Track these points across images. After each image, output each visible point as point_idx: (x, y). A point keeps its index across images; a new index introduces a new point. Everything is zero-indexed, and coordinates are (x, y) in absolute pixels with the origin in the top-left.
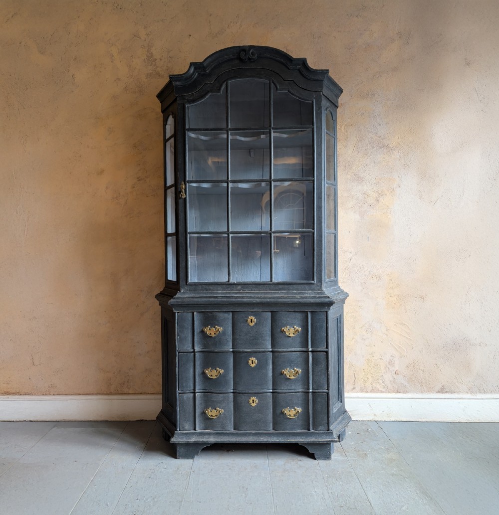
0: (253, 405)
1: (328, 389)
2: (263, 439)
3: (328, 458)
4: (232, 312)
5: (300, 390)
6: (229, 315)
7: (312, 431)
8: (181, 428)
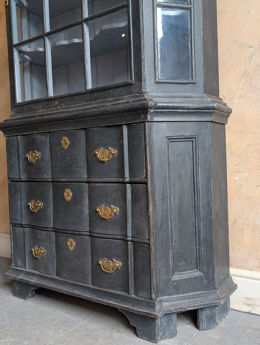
0: (72, 248)
1: (149, 239)
2: (77, 292)
3: (152, 339)
4: (49, 133)
5: (118, 237)
6: (46, 137)
7: (133, 296)
8: (15, 264)
